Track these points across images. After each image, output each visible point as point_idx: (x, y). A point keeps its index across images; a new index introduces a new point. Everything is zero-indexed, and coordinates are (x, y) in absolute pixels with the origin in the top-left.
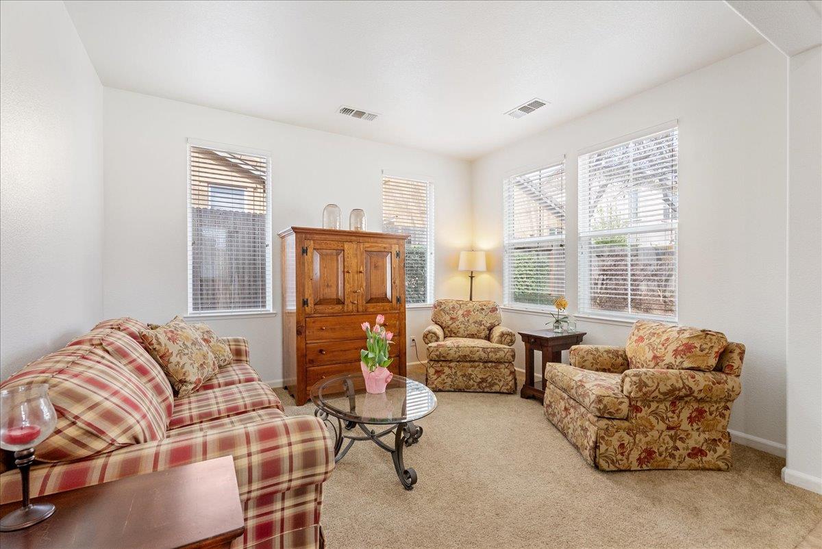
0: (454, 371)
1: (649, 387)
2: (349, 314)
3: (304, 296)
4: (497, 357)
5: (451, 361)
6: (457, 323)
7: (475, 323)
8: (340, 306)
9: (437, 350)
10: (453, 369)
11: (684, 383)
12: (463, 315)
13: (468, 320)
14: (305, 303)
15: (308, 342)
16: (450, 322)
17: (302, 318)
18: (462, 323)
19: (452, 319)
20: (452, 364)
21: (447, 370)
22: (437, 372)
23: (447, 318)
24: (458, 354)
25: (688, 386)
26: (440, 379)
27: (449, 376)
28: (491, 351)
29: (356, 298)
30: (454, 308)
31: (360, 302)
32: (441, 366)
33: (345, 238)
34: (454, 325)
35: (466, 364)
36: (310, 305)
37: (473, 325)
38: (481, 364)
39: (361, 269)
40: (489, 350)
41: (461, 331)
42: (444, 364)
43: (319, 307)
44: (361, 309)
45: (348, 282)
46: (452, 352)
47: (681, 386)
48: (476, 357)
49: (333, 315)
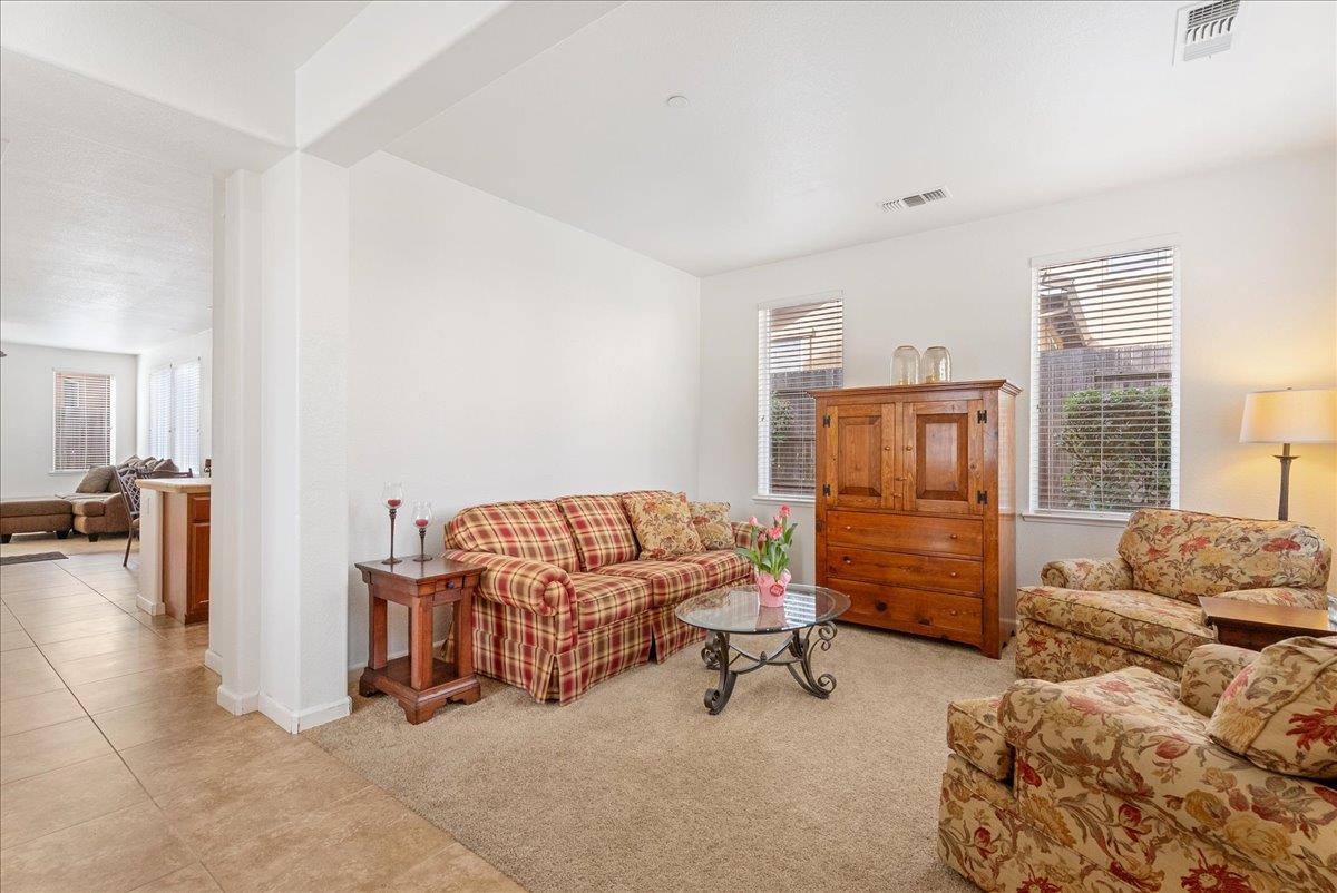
0: (1064, 650)
1: (1017, 720)
2: (890, 511)
3: (824, 480)
4: (1153, 645)
5: (1060, 629)
6: (1161, 562)
7: (1205, 568)
8: (875, 499)
9: (1030, 599)
10: (1063, 646)
11: (1117, 752)
12: (1184, 548)
13: (1191, 561)
14: (826, 490)
15: (830, 543)
16: (1145, 559)
17: (822, 510)
18: (1173, 563)
19: (1153, 551)
20: (1062, 636)
21: (1051, 645)
22: (1033, 642)
23: (1144, 547)
24: (1067, 616)
25: (1129, 766)
26: (1036, 659)
27: (1054, 657)
28: (1141, 630)
29: (900, 489)
30: (1168, 528)
31: (907, 496)
32: (1042, 633)
33: (883, 398)
34: (1153, 565)
35: (1089, 643)
36: (832, 493)
37: (1199, 573)
38: (1121, 652)
39: (910, 445)
40: (1137, 625)
41: (1166, 582)
42: (1046, 631)
43: (845, 498)
44: (908, 507)
45: (887, 464)
46: (1056, 610)
47: (1107, 756)
48: (1104, 631)
49: (863, 510)
